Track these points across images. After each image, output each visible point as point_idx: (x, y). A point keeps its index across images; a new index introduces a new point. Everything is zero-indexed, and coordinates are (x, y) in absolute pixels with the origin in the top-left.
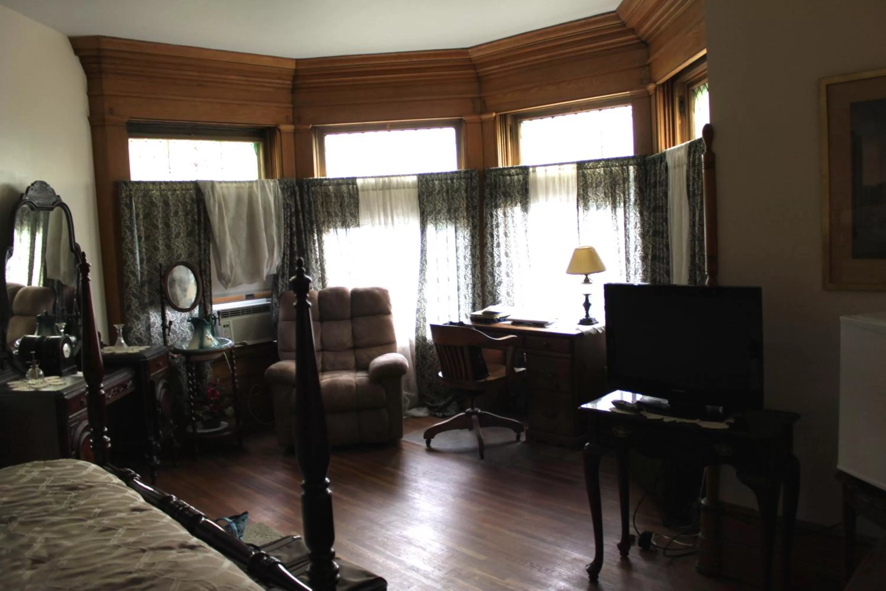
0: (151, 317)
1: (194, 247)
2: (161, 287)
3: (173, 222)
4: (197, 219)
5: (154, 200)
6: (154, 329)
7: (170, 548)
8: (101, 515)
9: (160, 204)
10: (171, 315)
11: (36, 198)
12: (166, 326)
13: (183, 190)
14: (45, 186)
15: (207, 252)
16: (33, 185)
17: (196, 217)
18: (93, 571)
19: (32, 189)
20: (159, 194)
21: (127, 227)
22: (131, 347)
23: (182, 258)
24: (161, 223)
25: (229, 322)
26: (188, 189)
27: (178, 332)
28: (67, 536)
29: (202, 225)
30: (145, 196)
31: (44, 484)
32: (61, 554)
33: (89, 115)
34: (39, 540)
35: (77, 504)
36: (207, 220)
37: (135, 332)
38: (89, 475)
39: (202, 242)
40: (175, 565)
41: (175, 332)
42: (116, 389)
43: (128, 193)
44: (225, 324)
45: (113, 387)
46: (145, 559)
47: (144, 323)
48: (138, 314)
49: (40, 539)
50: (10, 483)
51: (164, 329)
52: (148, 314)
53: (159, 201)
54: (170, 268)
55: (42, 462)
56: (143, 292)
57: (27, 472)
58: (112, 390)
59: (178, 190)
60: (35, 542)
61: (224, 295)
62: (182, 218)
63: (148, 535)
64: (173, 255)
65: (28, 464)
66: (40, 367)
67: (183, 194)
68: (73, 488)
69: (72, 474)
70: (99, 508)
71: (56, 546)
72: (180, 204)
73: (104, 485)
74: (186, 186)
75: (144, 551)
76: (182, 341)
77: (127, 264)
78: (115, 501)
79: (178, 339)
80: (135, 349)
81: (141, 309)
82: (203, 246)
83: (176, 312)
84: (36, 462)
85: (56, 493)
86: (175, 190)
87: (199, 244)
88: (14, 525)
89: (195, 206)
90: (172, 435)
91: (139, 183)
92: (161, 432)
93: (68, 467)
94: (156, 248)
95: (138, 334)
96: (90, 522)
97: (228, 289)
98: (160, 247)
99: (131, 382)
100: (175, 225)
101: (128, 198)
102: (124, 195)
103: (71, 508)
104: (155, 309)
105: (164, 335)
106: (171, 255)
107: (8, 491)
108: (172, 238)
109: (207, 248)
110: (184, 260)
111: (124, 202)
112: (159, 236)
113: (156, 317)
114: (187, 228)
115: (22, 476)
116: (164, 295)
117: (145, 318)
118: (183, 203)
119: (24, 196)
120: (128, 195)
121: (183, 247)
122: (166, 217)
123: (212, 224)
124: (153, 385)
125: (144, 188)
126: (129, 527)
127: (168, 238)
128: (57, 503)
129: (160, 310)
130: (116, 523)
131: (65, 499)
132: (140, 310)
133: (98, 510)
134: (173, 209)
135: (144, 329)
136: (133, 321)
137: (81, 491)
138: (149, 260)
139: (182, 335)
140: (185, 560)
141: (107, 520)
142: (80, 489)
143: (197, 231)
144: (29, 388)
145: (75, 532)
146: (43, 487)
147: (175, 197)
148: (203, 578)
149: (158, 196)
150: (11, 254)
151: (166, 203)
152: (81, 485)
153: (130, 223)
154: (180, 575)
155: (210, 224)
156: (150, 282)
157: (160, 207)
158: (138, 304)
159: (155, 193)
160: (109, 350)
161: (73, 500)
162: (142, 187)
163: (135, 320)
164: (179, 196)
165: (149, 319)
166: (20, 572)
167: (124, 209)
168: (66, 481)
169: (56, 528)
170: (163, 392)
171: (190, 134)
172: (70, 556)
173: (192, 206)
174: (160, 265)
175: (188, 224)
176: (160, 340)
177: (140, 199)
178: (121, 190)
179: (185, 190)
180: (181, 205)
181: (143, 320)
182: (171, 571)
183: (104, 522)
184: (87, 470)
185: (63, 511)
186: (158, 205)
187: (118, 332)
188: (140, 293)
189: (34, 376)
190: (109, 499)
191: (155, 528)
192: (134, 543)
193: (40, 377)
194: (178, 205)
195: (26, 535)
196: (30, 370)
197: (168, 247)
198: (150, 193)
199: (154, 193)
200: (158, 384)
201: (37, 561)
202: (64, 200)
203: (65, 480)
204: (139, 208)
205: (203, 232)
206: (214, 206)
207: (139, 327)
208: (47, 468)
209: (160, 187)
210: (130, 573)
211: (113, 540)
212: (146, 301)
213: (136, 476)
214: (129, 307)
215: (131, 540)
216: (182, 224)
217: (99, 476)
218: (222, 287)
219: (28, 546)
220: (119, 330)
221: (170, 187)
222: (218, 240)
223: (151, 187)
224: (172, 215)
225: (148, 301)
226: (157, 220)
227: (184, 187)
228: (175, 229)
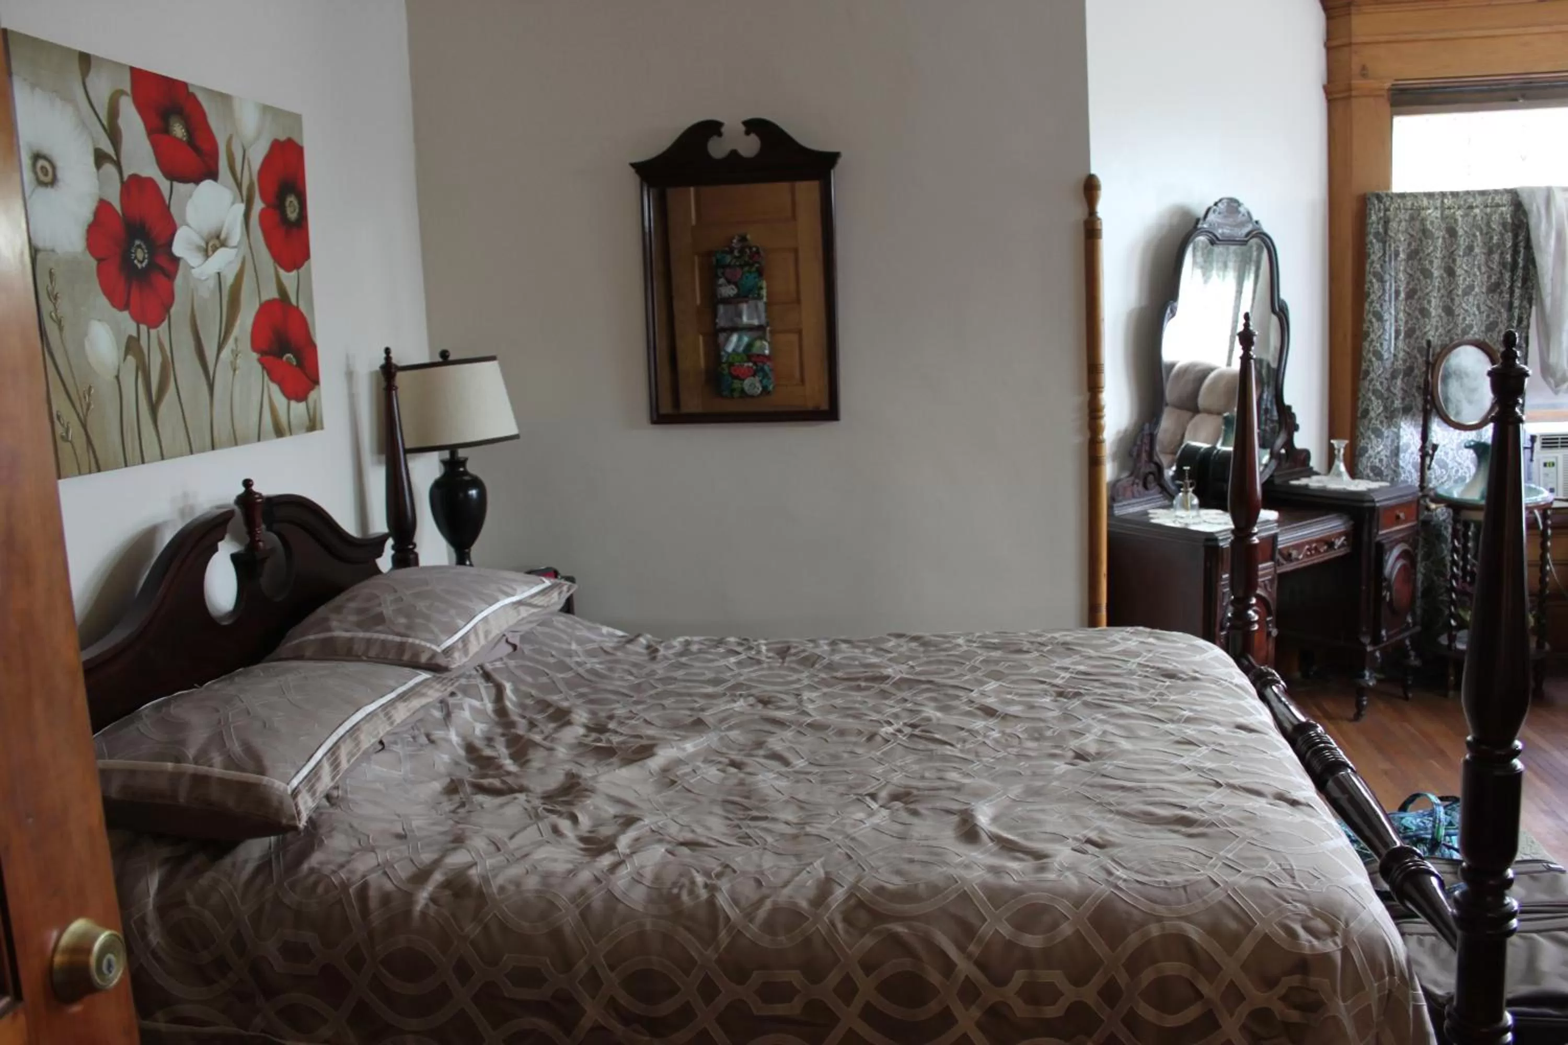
0: (1402, 432)
1: (1500, 312)
2: (1426, 382)
3: (1461, 267)
4: (1509, 260)
5: (1429, 227)
6: (1407, 456)
7: (1259, 794)
8: (1188, 720)
9: (1440, 234)
10: (1439, 432)
11: (1220, 225)
12: (1427, 451)
13: (1486, 206)
14: (1236, 205)
15: (1525, 323)
16: (1216, 204)
17: (1509, 258)
18: (1138, 790)
19: (1214, 211)
20: (1439, 215)
21: (1375, 274)
22: (1357, 481)
23: (1472, 332)
24: (1439, 267)
25: (1557, 458)
26: (1498, 206)
27: (1450, 466)
28: (1131, 735)
29: (1520, 272)
30: (1412, 218)
31: (1138, 660)
32: (1112, 757)
33: (1325, 82)
34: (1095, 730)
35: (1165, 697)
36: (1531, 261)
37: (1370, 457)
38: (1203, 663)
39: (1516, 303)
40: (1252, 816)
41: (1443, 465)
42: (1314, 545)
43: (1382, 214)
44: (1548, 460)
45: (1310, 543)
46: (1216, 796)
47: (1389, 443)
48: (1379, 426)
49: (1097, 729)
50: (1096, 648)
51: (1423, 458)
52: (1399, 428)
53: (1439, 229)
54: (1448, 348)
55: (1148, 630)
56: (1392, 389)
57: (1123, 639)
58: (1307, 547)
59: (1477, 207)
60: (1089, 732)
61: (1554, 406)
62: (1481, 258)
63: (1238, 767)
64: (1456, 325)
65: (1129, 629)
66: (1194, 492)
67: (1486, 214)
68: (1171, 675)
69: (1180, 655)
70: (1191, 710)
71: (1111, 743)
72: (1478, 234)
73: (1216, 681)
74: (1493, 199)
75: (1218, 785)
76: (1456, 482)
77: (1369, 339)
78: (1218, 707)
79: (1449, 477)
80: (1360, 486)
81: (1386, 418)
82: (1516, 313)
83: (1452, 429)
84: (1141, 628)
85: (1146, 677)
86: (1471, 207)
87: (1510, 307)
88: (1076, 703)
89: (1509, 236)
90: (1408, 642)
91: (1402, 196)
92: (1383, 633)
93: (1180, 645)
94: (1424, 313)
95: (1377, 460)
96: (1170, 727)
97: (1561, 394)
98: (1431, 310)
99: (1343, 538)
100: (1466, 271)
101: (1382, 222)
102: (1374, 218)
103: (1155, 700)
104: (1412, 419)
105: (1423, 468)
106: (1451, 325)
107: (1090, 658)
108: (1458, 296)
109: (1525, 316)
110: (1477, 337)
111: (1372, 231)
112: (1431, 291)
113: (1412, 434)
114: (1489, 277)
115: (1115, 643)
116: (1429, 397)
117: (1391, 434)
118: (1485, 231)
119: (1201, 222)
120: (1381, 218)
121: (1477, 313)
122: (1451, 256)
123: (1539, 273)
124: (1380, 551)
125: (1413, 204)
126: (1218, 748)
127: (1449, 296)
128: (1142, 689)
129: (1421, 422)
130: (1203, 738)
131: (1154, 687)
132: (1385, 420)
133: (1187, 713)
134: (1463, 242)
135: (1388, 454)
136: (1369, 438)
137: (1179, 682)
138: (1410, 333)
139: (1457, 471)
140: (1270, 815)
141: (1194, 730)
142: (1180, 679)
143: (1508, 284)
144: (1174, 522)
145: (1143, 734)
146: (1132, 664)
147: (1470, 219)
148: (1281, 848)
149: (1437, 218)
150: (1173, 313)
151: (1452, 232)
152: (1183, 673)
153: (1382, 266)
154: (1249, 833)
155: (1536, 272)
156: (1409, 372)
157: (1438, 238)
158: (1381, 408)
159: (1432, 214)
160: (1319, 481)
161: (1163, 691)
162: (1409, 203)
163: (1373, 437)
164: (1479, 218)
165: (1398, 436)
166: (1055, 763)
167: (1371, 243)
168: (1166, 663)
169: (1121, 722)
170: (1399, 565)
171: (1515, 100)
172: (1120, 763)
173: (1502, 235)
174: (1429, 342)
175: (1492, 269)
176: (1416, 476)
177: (1403, 224)
178: (1370, 209)
179: (1491, 207)
180: (1481, 234)
181: (1387, 437)
182: (1240, 824)
183: (1187, 731)
184: (1205, 655)
185: (1142, 702)
186: (1436, 235)
187: (1336, 452)
188: (1388, 389)
189: (1185, 506)
190: (1212, 702)
191: (1252, 760)
192: (1210, 770)
193: (1193, 507)
194: (1474, 235)
195: (1084, 720)
196: (1181, 494)
197: (1449, 311)
198: (1423, 213)
199: (1430, 214)
200: (1392, 549)
201: (1081, 756)
202: (1266, 228)
203: (1165, 661)
204: (1400, 241)
205: (1519, 285)
206: (1548, 234)
207: (1377, 450)
208: (1151, 640)
209: (1442, 202)
210: (1184, 808)
211: (1185, 758)
212: (1395, 406)
213: (1278, 682)
214: (1366, 412)
215: (1209, 765)
216: (1479, 269)
217: (1215, 668)
218: (1549, 392)
219: (1079, 734)
220: (1339, 451)
221: (1462, 203)
222: (1548, 301)
223: (1425, 202)
224: (1461, 253)
225: (1400, 406)
226: (1431, 262)
227: (1490, 201)
228: (1465, 279)
